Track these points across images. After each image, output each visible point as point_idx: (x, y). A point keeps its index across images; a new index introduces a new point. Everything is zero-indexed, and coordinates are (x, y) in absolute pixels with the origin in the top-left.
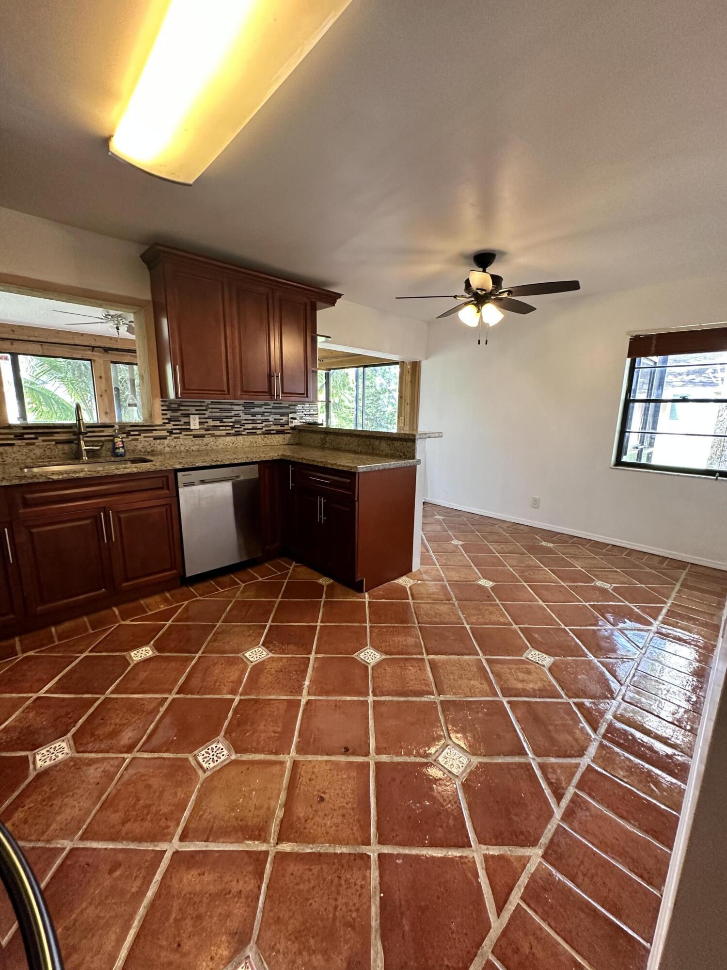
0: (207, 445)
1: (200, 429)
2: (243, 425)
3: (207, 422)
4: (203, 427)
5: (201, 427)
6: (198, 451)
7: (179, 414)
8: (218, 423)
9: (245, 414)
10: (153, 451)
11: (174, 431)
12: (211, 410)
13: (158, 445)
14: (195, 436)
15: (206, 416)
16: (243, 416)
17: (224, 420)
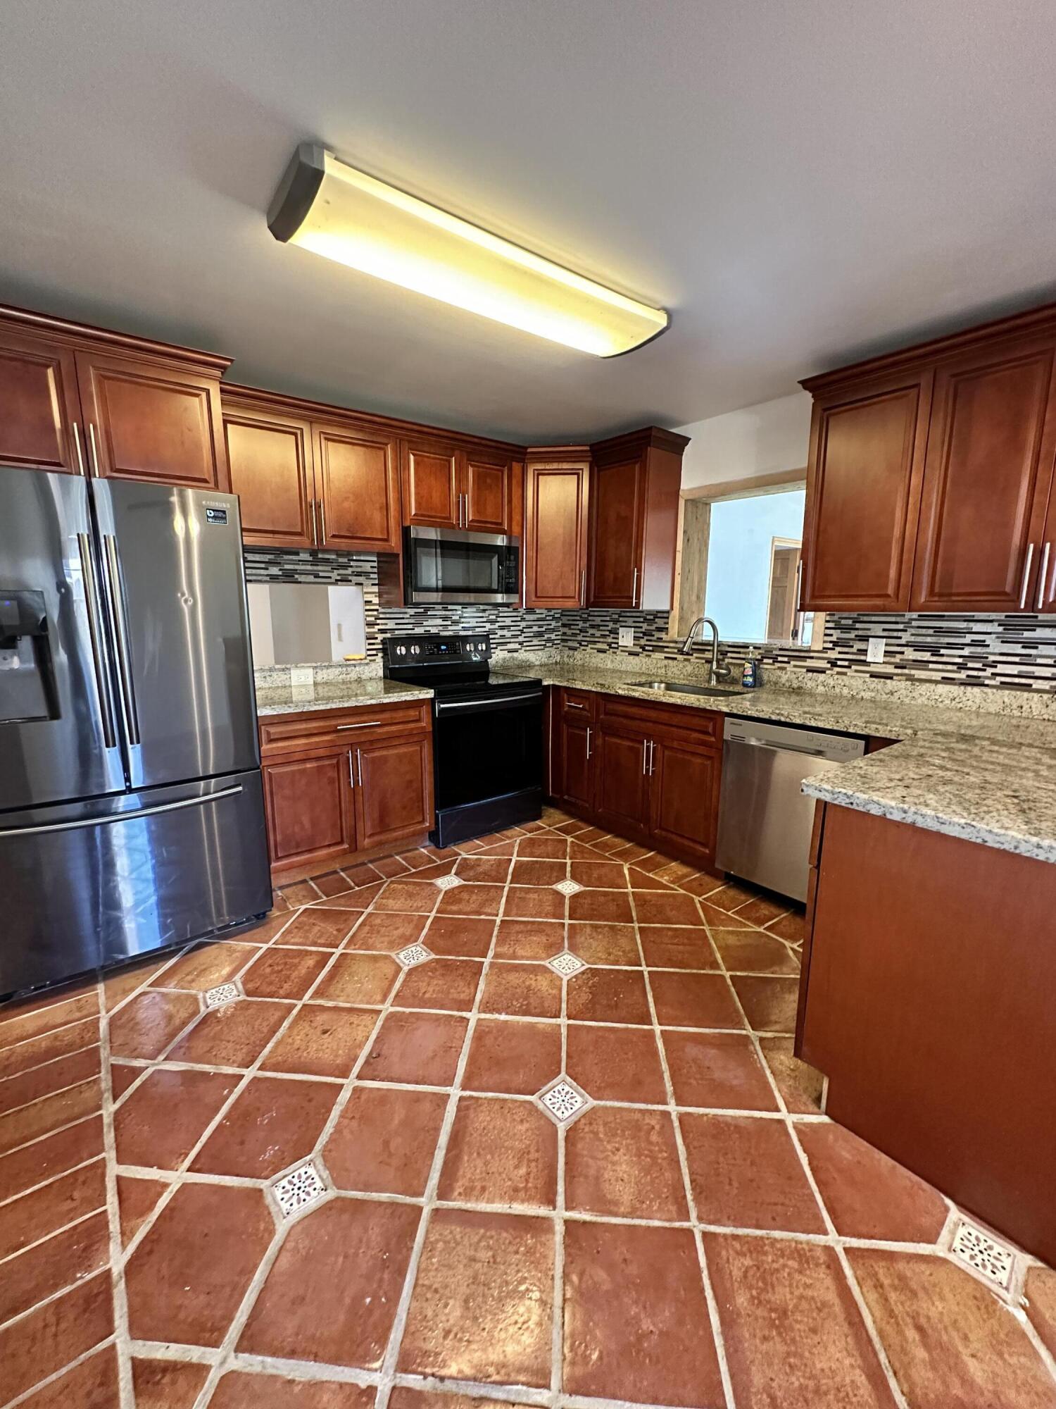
0: (892, 693)
1: (884, 663)
2: (994, 664)
3: (902, 653)
4: (892, 660)
5: (887, 659)
6: (873, 701)
7: (852, 635)
8: (927, 656)
9: (1003, 642)
10: (800, 688)
11: (839, 663)
12: (913, 631)
13: (810, 682)
14: (873, 675)
15: (903, 641)
16: (995, 646)
17: (943, 651)
